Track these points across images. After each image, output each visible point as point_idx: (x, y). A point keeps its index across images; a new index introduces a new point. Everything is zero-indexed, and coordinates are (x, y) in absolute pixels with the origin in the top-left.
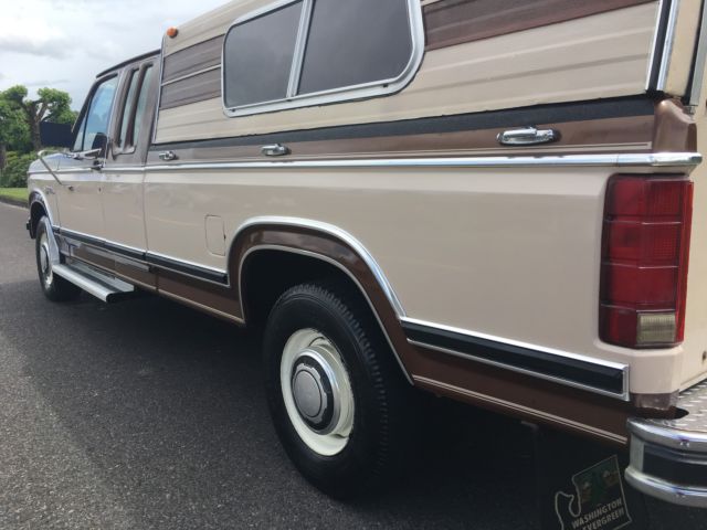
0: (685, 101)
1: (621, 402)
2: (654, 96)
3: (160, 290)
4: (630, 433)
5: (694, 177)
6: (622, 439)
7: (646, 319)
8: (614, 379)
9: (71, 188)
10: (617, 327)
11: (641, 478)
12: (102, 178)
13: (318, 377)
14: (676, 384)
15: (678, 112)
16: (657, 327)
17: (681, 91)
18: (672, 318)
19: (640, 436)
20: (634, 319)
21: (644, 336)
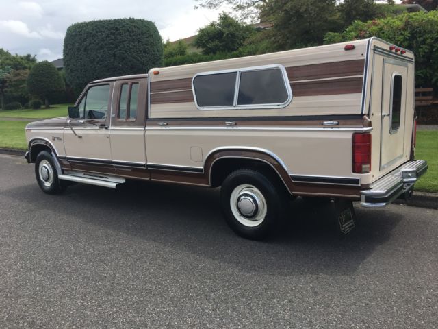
0: (368, 115)
1: (359, 187)
2: (362, 115)
3: (152, 179)
4: (360, 194)
5: (372, 133)
6: (359, 196)
7: (364, 166)
8: (357, 181)
9: (79, 137)
10: (357, 169)
11: (364, 204)
12: (109, 132)
13: (251, 200)
14: (370, 182)
15: (367, 118)
16: (366, 168)
17: (367, 113)
18: (368, 166)
19: (364, 194)
20: (361, 166)
21: (363, 170)
